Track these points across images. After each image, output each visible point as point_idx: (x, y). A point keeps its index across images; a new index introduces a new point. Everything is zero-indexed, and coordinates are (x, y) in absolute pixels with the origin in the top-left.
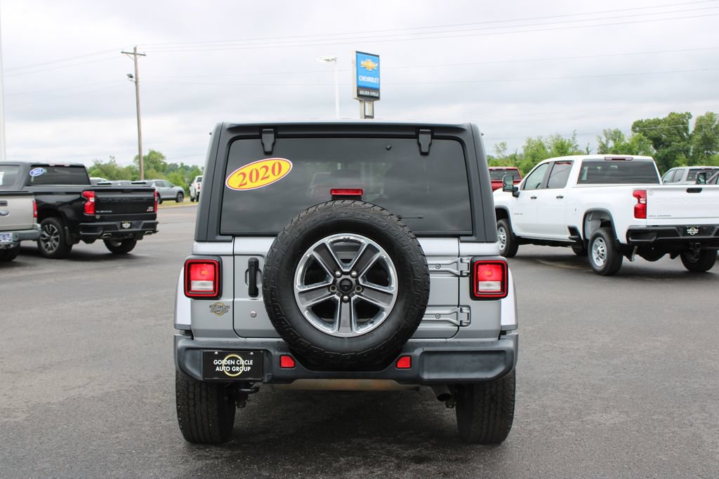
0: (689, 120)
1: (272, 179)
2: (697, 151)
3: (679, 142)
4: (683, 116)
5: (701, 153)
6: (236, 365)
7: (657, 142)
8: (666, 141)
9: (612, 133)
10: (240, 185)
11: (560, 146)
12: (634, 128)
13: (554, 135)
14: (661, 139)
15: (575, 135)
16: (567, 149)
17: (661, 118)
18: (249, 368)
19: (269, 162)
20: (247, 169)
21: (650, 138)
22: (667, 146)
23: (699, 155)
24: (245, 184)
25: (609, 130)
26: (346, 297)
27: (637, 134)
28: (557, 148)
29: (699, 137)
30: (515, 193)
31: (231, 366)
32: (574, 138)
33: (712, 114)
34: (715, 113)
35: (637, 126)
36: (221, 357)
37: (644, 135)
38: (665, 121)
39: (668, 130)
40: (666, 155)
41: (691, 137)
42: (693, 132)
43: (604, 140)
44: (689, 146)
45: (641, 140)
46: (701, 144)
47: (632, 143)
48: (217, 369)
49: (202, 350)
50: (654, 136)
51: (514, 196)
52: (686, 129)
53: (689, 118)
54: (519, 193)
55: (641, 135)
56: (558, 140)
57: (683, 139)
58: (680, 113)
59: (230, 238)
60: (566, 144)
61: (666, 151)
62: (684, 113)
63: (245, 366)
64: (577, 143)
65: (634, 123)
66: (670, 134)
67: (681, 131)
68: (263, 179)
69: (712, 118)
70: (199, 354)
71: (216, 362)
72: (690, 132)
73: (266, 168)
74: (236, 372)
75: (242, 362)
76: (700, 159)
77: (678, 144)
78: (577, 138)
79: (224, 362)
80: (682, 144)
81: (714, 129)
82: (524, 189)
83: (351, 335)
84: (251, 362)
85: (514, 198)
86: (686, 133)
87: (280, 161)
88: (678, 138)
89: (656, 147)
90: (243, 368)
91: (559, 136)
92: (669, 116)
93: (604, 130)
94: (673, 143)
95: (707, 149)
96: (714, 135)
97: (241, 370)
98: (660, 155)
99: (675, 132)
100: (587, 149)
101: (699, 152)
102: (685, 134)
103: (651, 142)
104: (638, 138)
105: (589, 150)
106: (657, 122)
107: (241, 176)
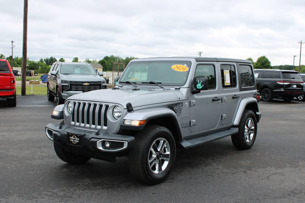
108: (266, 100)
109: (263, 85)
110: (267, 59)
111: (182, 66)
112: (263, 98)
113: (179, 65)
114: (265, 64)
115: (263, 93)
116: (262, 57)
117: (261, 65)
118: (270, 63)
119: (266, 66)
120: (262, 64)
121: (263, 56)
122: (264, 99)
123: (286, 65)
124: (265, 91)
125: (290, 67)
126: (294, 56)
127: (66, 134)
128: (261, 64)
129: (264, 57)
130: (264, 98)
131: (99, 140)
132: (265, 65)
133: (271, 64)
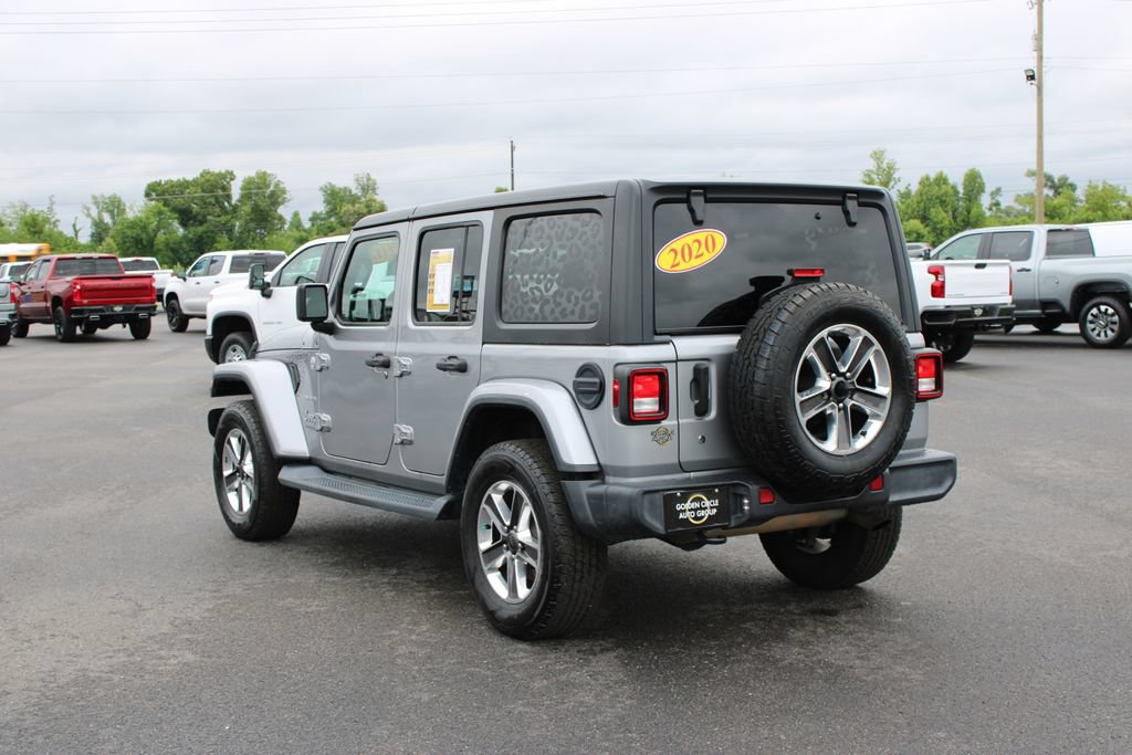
0: (232, 182)
1: (708, 257)
2: (246, 230)
3: (219, 216)
4: (222, 176)
5: (252, 233)
6: (701, 508)
7: (186, 217)
8: (198, 214)
9: (107, 201)
10: (673, 266)
11: (29, 220)
12: (147, 195)
13: (17, 204)
14: (191, 212)
15: (52, 203)
16: (43, 226)
17: (190, 178)
18: (715, 511)
19: (701, 234)
20: (677, 244)
21: (175, 210)
22: (201, 223)
23: (248, 237)
24: (678, 264)
25: (102, 196)
26: (841, 405)
27: (153, 203)
28: (26, 224)
29: (247, 208)
30: (266, 292)
31: (696, 510)
32: (50, 209)
33: (265, 173)
34: (269, 172)
35: (154, 191)
36: (684, 499)
37: (165, 205)
38: (195, 183)
39: (202, 198)
40: (200, 236)
41: (235, 208)
42: (238, 201)
43: (94, 212)
44: (233, 221)
45: (160, 213)
46: (251, 219)
47: (148, 218)
48: (681, 516)
49: (662, 493)
50: (180, 207)
51: (264, 295)
52: (228, 197)
53: (232, 179)
54: (271, 291)
55: (160, 204)
56: (25, 211)
57: (224, 211)
58: (217, 171)
59: (667, 338)
60: (40, 219)
61: (200, 229)
62: (223, 171)
63: (711, 508)
64: (57, 217)
65: (149, 185)
66: (205, 203)
67: (221, 199)
68: (697, 257)
69: (265, 180)
70: (659, 498)
71: (679, 507)
72: (233, 202)
73: (698, 241)
74: (702, 517)
75: (708, 503)
76: (250, 241)
77: (218, 219)
78: (56, 208)
79: (688, 506)
80: (223, 219)
81: (269, 197)
82: (278, 285)
83: (850, 451)
84: (716, 503)
85: (264, 299)
86: (229, 203)
87: (714, 234)
88: (218, 210)
89: (184, 224)
90: (708, 510)
91: (26, 206)
92: (202, 175)
93: (94, 197)
94: (209, 217)
95: (261, 228)
96: (268, 206)
97: (706, 514)
98: (190, 236)
99: (213, 201)
100: (74, 226)
101: (249, 231)
102: (226, 204)
103: (177, 215)
104: (156, 210)
105: (78, 228)
106: (183, 186)
107: (673, 254)
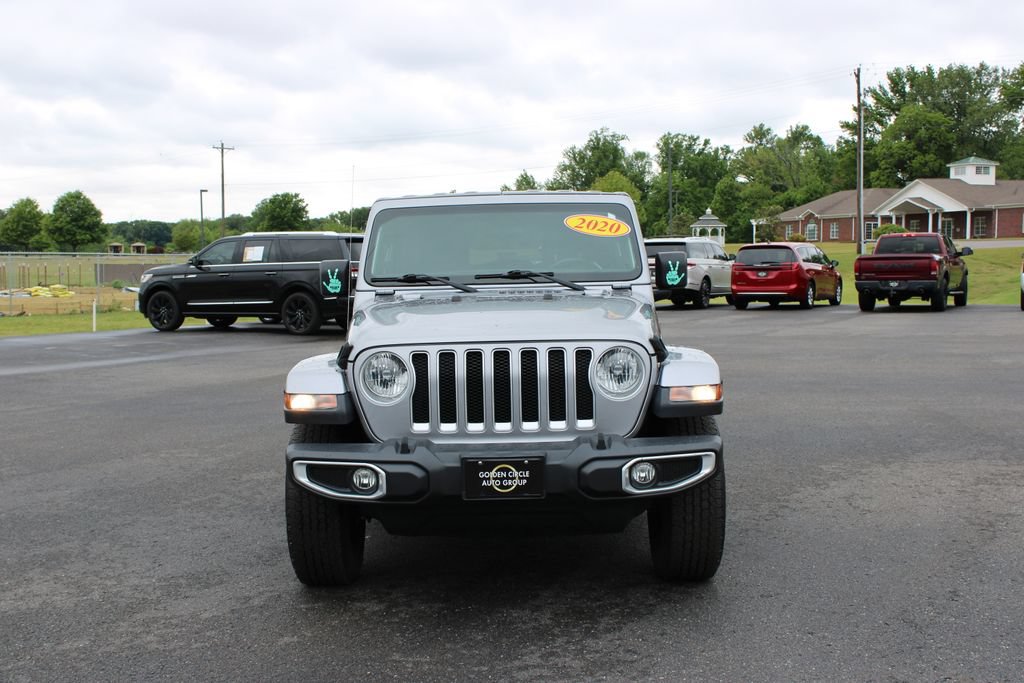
108: (301, 330)
109: (285, 283)
110: (88, 201)
111: (605, 220)
112: (290, 324)
113: (588, 218)
114: (85, 220)
115: (290, 308)
116: (70, 195)
117: (69, 223)
118: (98, 214)
119: (86, 224)
120: (73, 220)
121: (73, 191)
122: (293, 327)
123: (137, 222)
124: (295, 301)
125: (151, 228)
126: (202, 191)
127: (458, 465)
128: (68, 219)
129: (77, 196)
130: (294, 323)
131: (623, 461)
132: (82, 222)
133: (102, 217)
